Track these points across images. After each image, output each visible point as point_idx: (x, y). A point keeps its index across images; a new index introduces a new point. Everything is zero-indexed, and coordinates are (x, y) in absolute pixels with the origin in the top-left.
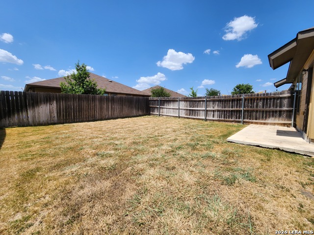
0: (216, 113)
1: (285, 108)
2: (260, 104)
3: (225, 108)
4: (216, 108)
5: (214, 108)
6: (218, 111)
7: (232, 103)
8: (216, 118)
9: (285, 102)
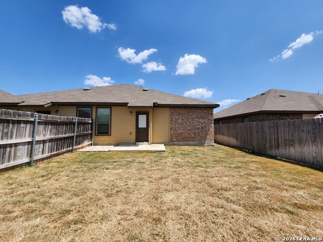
0: (47, 144)
1: (90, 132)
2: (82, 128)
3: (58, 134)
4: (48, 136)
5: (44, 135)
6: (51, 140)
7: (66, 127)
8: (46, 155)
9: (90, 126)
